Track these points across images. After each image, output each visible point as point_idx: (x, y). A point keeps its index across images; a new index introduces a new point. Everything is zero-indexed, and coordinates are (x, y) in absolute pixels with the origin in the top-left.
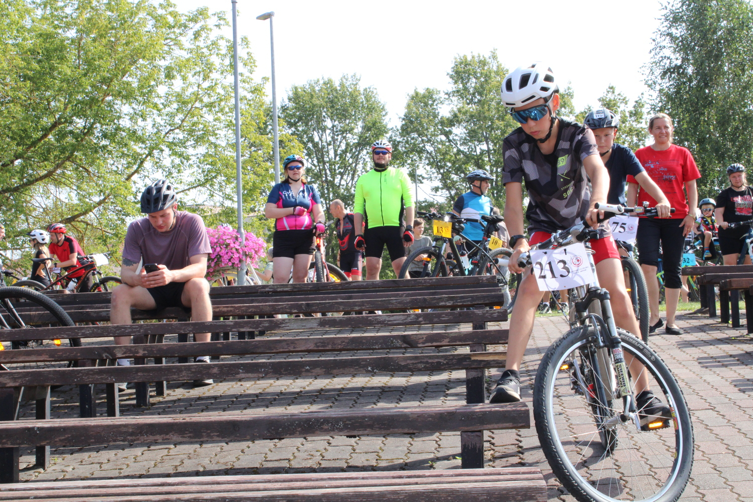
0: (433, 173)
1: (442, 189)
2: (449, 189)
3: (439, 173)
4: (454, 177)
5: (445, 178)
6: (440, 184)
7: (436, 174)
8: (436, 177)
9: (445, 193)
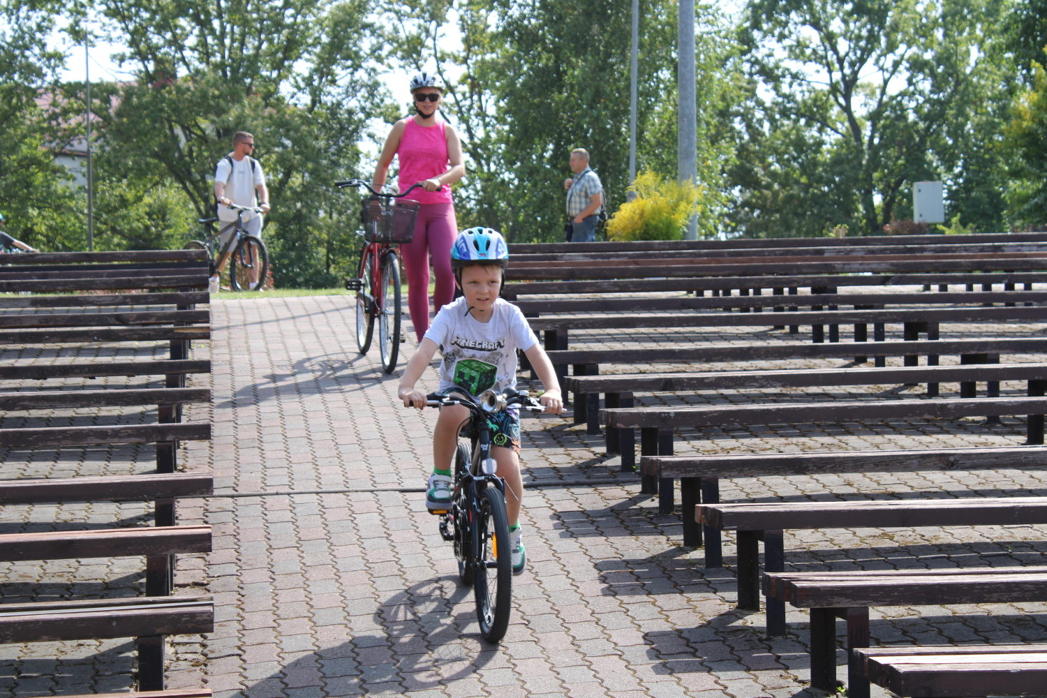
0: (115, 28)
1: (132, 58)
2: (144, 59)
3: (126, 29)
4: (156, 39)
5: (136, 38)
6: (129, 51)
7: (120, 32)
8: (120, 37)
9: (137, 65)
